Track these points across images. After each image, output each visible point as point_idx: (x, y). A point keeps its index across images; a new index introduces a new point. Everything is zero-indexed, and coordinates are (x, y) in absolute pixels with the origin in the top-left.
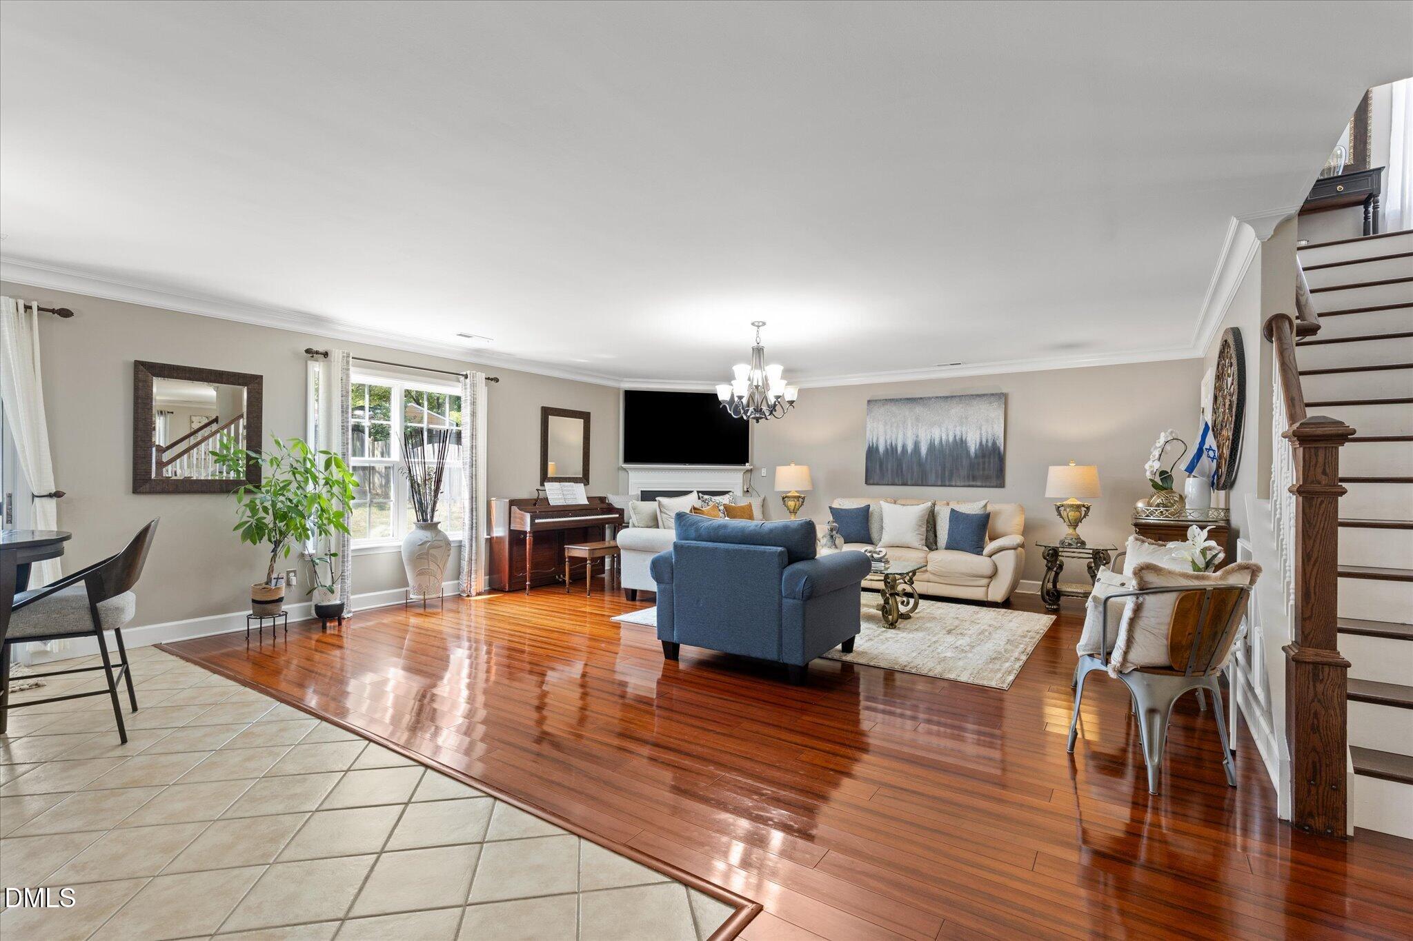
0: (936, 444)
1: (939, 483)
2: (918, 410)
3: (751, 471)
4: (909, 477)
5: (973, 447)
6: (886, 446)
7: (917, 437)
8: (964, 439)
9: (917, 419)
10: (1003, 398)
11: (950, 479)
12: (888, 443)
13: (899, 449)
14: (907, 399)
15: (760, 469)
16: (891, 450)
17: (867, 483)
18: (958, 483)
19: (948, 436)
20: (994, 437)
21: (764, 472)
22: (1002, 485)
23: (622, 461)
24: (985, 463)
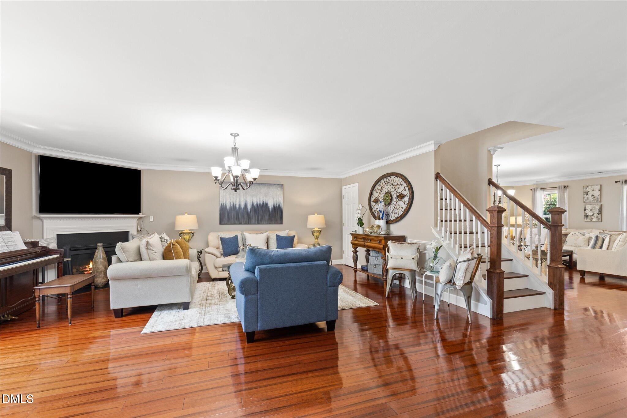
0: (255, 205)
1: (256, 223)
3: (141, 218)
4: (242, 221)
5: (271, 207)
6: (230, 205)
7: (246, 201)
8: (267, 203)
9: (247, 193)
10: (282, 186)
11: (260, 221)
12: (232, 203)
13: (237, 207)
15: (148, 217)
16: (233, 207)
17: (220, 224)
18: (265, 223)
19: (260, 201)
20: (279, 202)
21: (152, 219)
22: (282, 223)
23: (36, 212)
24: (275, 213)
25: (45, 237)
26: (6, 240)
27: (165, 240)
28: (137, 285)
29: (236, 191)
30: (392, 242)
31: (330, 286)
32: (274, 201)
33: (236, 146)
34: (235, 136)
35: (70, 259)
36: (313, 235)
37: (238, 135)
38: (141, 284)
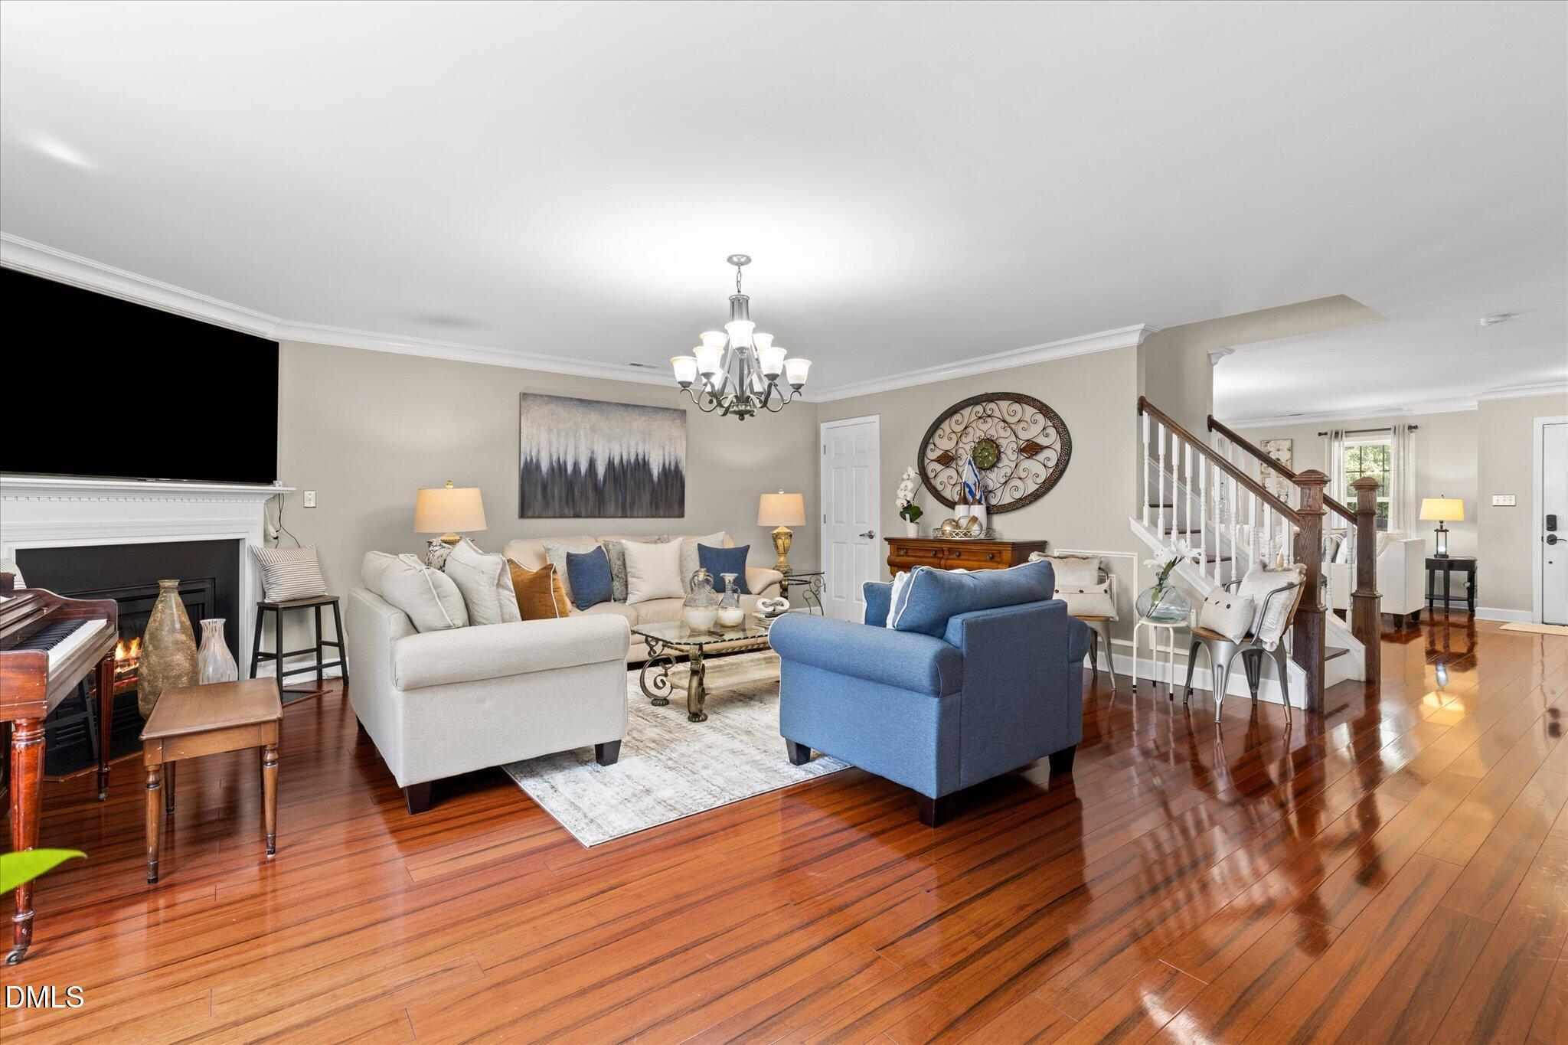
0: (616, 463)
1: (620, 513)
2: (594, 416)
3: (279, 495)
4: (583, 508)
5: (656, 470)
6: (551, 463)
7: (592, 453)
8: (646, 459)
9: (592, 428)
10: (680, 413)
11: (632, 509)
12: (555, 458)
14: (581, 401)
15: (298, 493)
16: (558, 469)
17: (523, 514)
18: (640, 514)
19: (629, 454)
20: (676, 458)
21: (311, 498)
22: (682, 515)
24: (667, 487)
32: (664, 455)
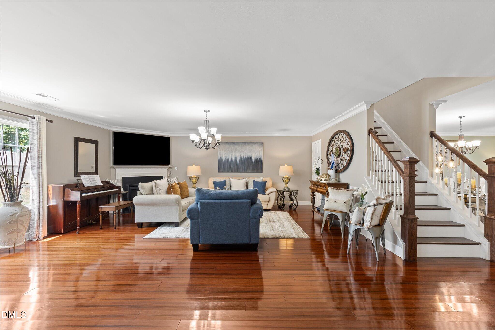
0: (242, 158)
1: (243, 171)
2: (236, 147)
3: (171, 168)
4: (233, 170)
5: (254, 159)
6: (225, 159)
7: (236, 156)
8: (251, 157)
9: (236, 150)
10: (262, 144)
11: (247, 170)
12: (226, 158)
13: (230, 160)
14: (233, 143)
16: (227, 160)
17: (218, 172)
18: (249, 171)
19: (246, 156)
20: (260, 156)
21: (176, 168)
22: (262, 172)
23: (112, 164)
24: (257, 165)
25: (117, 179)
26: (91, 180)
27: (173, 182)
28: (149, 209)
29: (207, 150)
30: (331, 188)
31: (252, 219)
32: (256, 155)
33: (207, 119)
34: (207, 112)
35: (128, 192)
36: (284, 181)
37: (209, 111)
38: (151, 209)
